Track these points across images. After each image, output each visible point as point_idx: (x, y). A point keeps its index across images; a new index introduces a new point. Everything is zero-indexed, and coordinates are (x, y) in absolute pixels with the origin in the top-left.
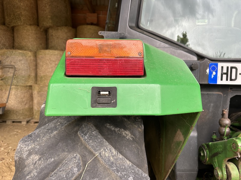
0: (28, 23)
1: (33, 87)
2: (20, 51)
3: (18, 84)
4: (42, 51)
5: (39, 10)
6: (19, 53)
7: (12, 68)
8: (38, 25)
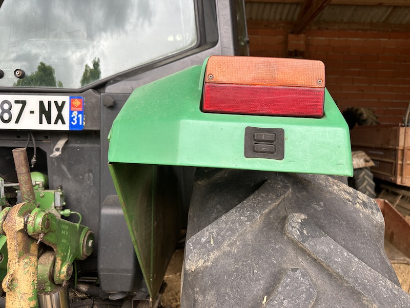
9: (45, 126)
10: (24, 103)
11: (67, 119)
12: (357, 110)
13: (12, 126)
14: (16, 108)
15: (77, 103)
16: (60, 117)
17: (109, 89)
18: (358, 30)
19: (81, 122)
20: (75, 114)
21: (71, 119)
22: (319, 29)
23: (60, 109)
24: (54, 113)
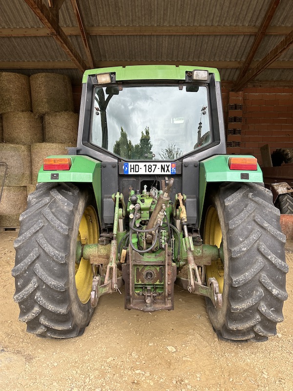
0: (19, 110)
1: (28, 188)
2: (12, 145)
3: (10, 185)
4: (38, 144)
5: (32, 92)
6: (11, 147)
7: (3, 165)
8: (32, 111)
9: (163, 173)
10: (156, 165)
11: (170, 170)
12: (284, 151)
13: (152, 173)
14: (153, 168)
15: (173, 165)
16: (168, 170)
17: (185, 160)
18: (285, 86)
19: (175, 171)
20: (173, 169)
21: (172, 171)
22: (254, 86)
23: (168, 167)
24: (166, 169)
